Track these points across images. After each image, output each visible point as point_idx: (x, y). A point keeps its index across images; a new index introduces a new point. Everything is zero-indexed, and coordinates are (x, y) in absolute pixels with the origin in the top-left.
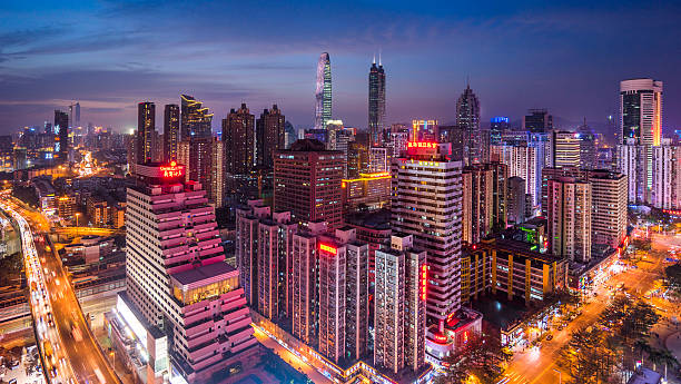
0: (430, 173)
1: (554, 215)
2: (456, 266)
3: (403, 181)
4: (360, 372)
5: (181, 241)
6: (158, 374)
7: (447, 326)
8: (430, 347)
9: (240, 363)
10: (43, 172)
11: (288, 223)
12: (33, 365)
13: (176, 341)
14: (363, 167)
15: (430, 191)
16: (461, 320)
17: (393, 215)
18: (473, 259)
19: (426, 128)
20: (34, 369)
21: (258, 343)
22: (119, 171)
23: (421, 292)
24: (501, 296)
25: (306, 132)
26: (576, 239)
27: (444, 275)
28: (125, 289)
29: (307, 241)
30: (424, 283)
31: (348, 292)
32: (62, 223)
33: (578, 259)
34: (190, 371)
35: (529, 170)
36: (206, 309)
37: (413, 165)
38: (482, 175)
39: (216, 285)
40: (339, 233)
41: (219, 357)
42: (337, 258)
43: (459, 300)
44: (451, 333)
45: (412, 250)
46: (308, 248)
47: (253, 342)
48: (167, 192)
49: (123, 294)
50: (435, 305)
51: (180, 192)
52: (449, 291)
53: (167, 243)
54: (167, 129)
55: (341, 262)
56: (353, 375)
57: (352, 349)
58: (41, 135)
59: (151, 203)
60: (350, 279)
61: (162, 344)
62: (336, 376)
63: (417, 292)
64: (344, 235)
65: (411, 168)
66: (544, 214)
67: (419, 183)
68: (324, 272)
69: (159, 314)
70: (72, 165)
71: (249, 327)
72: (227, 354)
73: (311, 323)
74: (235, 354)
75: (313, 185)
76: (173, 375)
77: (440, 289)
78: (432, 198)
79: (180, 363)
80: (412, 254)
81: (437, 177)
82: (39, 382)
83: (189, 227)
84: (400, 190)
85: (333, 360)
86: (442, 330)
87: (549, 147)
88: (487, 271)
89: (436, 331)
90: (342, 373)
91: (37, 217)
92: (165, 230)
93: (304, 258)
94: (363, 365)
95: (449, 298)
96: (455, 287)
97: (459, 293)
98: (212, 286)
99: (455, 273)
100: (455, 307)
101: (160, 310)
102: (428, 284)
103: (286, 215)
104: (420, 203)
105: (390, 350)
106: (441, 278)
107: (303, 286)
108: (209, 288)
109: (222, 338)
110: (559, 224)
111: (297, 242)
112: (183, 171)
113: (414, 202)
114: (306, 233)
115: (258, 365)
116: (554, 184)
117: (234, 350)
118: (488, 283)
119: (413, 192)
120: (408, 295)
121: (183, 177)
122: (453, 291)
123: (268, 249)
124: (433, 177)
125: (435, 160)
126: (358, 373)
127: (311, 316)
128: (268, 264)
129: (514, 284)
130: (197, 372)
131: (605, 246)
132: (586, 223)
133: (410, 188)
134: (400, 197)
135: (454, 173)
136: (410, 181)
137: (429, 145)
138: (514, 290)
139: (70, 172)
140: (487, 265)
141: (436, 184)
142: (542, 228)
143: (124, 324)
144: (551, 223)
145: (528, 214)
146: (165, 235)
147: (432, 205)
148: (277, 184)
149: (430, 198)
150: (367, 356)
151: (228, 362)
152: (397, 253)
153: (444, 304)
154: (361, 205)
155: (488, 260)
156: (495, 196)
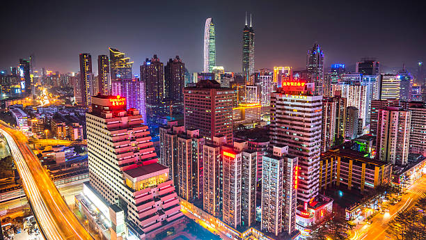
0: (300, 104)
1: (382, 133)
2: (316, 167)
3: (279, 109)
4: (251, 234)
5: (128, 149)
6: (119, 235)
7: (309, 206)
8: (298, 219)
9: (173, 228)
10: (15, 102)
11: (198, 137)
12: (32, 228)
13: (129, 214)
14: (240, 99)
15: (300, 116)
16: (318, 202)
17: (270, 133)
18: (324, 163)
19: (283, 72)
20: (33, 231)
21: (184, 215)
22: (68, 102)
23: (294, 184)
24: (343, 187)
25: (199, 75)
26: (398, 150)
27: (309, 173)
28: (88, 180)
29: (214, 149)
30: (296, 178)
31: (243, 183)
32: (35, 137)
33: (398, 163)
34: (141, 233)
35: (361, 102)
36: (149, 194)
37: (288, 98)
38: (329, 105)
39: (155, 178)
40: (236, 144)
41: (160, 224)
42: (236, 161)
43: (318, 189)
44: (312, 211)
45: (287, 156)
46: (214, 154)
47: (180, 215)
48: (115, 116)
49: (87, 183)
50: (302, 192)
51: (125, 116)
52: (311, 183)
53: (119, 150)
54: (100, 72)
55: (239, 163)
56: (247, 236)
57: (246, 220)
58: (9, 76)
59: (105, 123)
60: (244, 175)
61: (120, 215)
62: (236, 237)
63: (291, 184)
64: (240, 146)
65: (286, 100)
66: (371, 132)
67: (292, 110)
68: (227, 170)
69: (116, 196)
70: (34, 98)
71: (177, 205)
72: (165, 223)
73: (217, 203)
74: (170, 222)
75: (213, 112)
76: (129, 235)
77: (305, 182)
78: (301, 121)
79: (133, 227)
80: (289, 159)
81: (304, 107)
82: (38, 239)
83: (133, 140)
84: (277, 115)
85: (233, 226)
86: (306, 208)
87: (376, 86)
88: (334, 171)
89: (302, 210)
90: (240, 235)
91: (17, 133)
92: (117, 142)
93: (211, 160)
94: (254, 230)
95: (311, 188)
96: (315, 180)
97: (318, 185)
98: (152, 179)
99: (316, 172)
100: (315, 194)
101: (116, 194)
102: (298, 179)
103: (196, 132)
104: (292, 125)
105: (272, 221)
106: (306, 175)
107: (211, 179)
108: (150, 180)
109: (161, 212)
110: (386, 139)
111: (206, 150)
112: (125, 102)
113: (288, 124)
114: (213, 144)
115: (184, 230)
116: (383, 112)
117: (169, 220)
118: (333, 178)
119: (287, 117)
120: (285, 186)
121: (125, 106)
122: (314, 183)
123: (185, 154)
124: (302, 106)
125: (303, 95)
126: (250, 235)
127: (217, 199)
128: (185, 165)
129: (353, 179)
130: (146, 233)
131: (418, 155)
132: (406, 138)
133: (285, 114)
134: (277, 120)
135: (317, 104)
136: (285, 110)
137: (299, 84)
138: (352, 183)
139: (34, 102)
140: (334, 167)
141: (304, 112)
142: (371, 142)
143: (90, 203)
144: (379, 139)
145: (360, 133)
146: (117, 144)
147: (301, 126)
148: (187, 111)
149: (299, 121)
150: (256, 224)
151: (166, 227)
152: (278, 158)
153: (307, 192)
154: (241, 125)
155: (334, 163)
156: (337, 120)
